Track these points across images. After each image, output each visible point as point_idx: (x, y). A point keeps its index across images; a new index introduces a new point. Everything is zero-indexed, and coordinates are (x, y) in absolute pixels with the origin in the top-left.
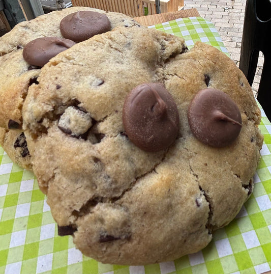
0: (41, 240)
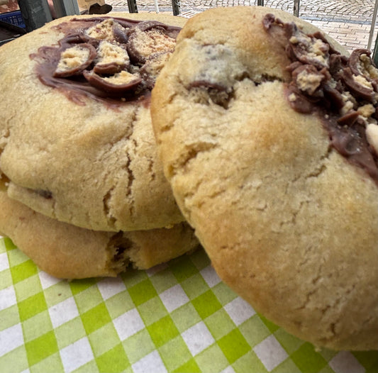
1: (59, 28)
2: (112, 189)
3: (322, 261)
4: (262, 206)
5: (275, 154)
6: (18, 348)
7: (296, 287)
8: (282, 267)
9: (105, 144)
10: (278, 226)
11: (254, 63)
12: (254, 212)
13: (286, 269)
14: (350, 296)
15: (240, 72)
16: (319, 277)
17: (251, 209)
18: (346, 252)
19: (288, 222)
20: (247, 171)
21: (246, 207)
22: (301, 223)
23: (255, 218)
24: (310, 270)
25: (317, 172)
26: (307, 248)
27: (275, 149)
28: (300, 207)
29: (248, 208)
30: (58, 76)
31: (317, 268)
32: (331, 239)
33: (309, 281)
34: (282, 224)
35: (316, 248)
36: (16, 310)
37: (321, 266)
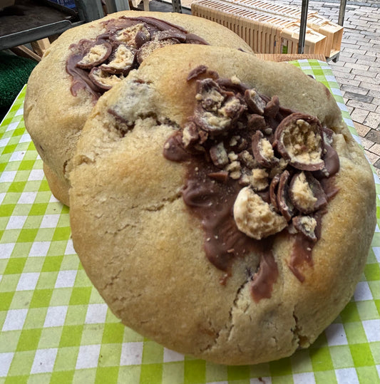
0: (45, 326)
1: (106, 24)
2: (69, 160)
3: (122, 269)
4: (99, 215)
5: (124, 184)
6: (18, 230)
7: (101, 276)
8: (97, 259)
9: (74, 128)
10: (103, 233)
11: (163, 107)
12: (92, 217)
13: (99, 261)
14: (134, 300)
15: (145, 111)
16: (116, 277)
17: (91, 214)
18: (141, 272)
19: (111, 233)
20: (101, 188)
21: (89, 211)
22: (119, 237)
23: (91, 221)
24: (112, 270)
25: (154, 208)
26: (116, 255)
27: (126, 181)
28: (125, 228)
29: (90, 213)
30: (78, 67)
31: (117, 272)
32: (134, 259)
33: (110, 276)
34: (106, 232)
35: (122, 258)
36: (30, 207)
37: (121, 271)
